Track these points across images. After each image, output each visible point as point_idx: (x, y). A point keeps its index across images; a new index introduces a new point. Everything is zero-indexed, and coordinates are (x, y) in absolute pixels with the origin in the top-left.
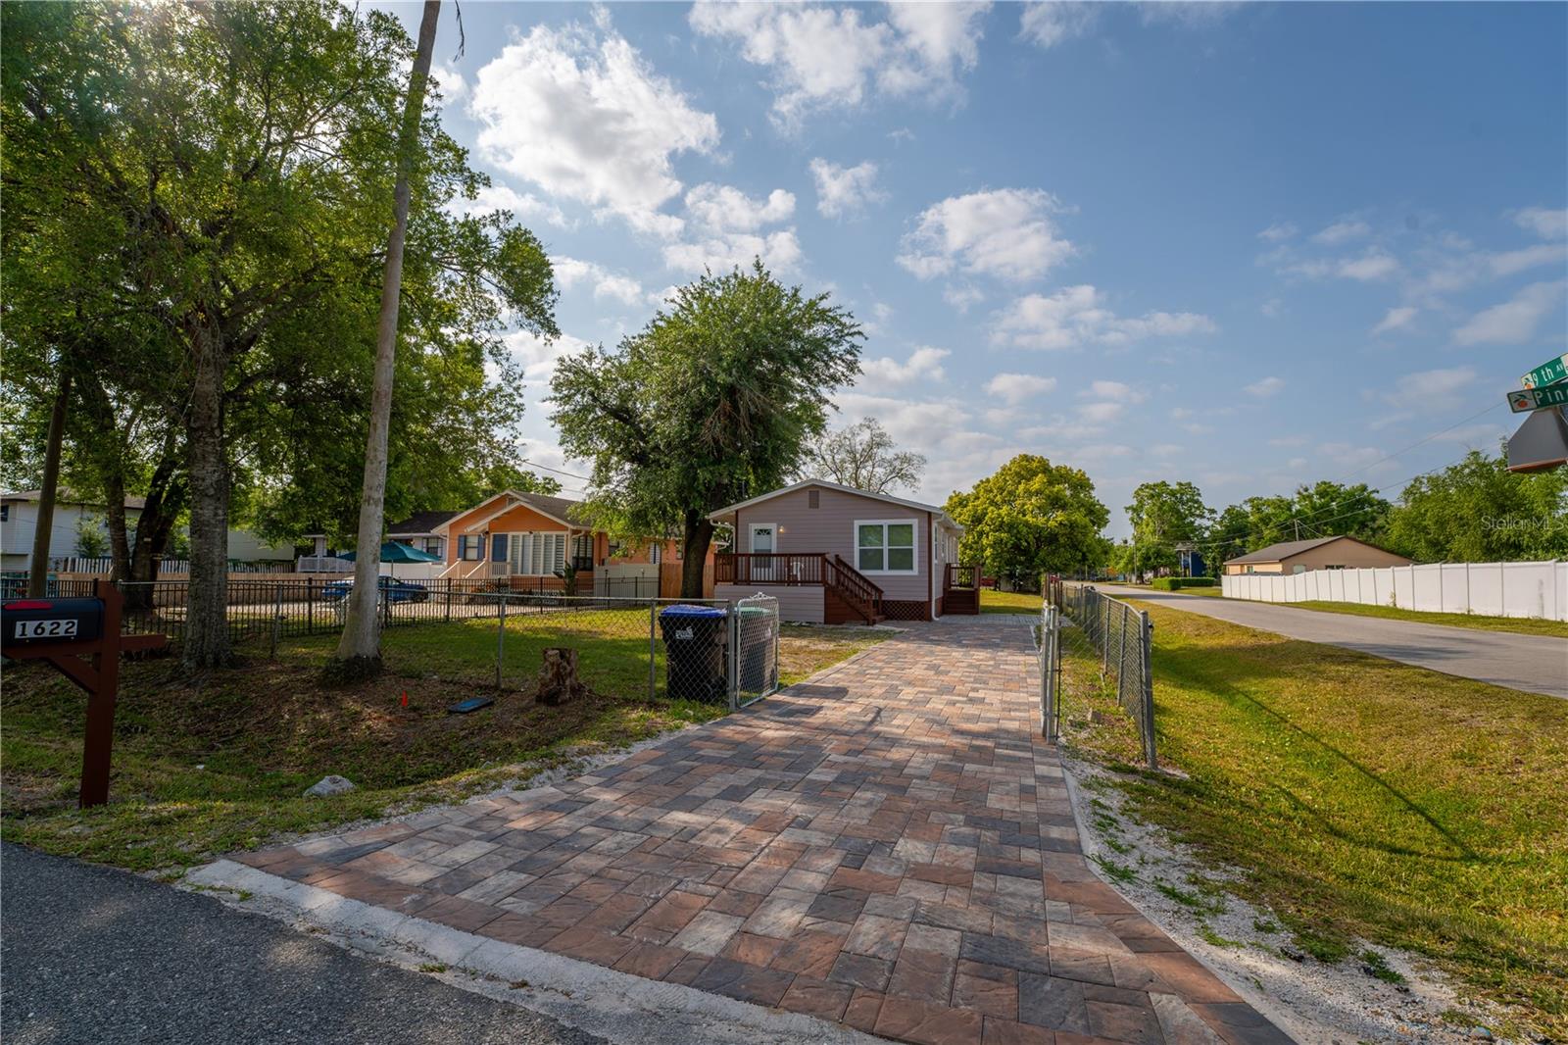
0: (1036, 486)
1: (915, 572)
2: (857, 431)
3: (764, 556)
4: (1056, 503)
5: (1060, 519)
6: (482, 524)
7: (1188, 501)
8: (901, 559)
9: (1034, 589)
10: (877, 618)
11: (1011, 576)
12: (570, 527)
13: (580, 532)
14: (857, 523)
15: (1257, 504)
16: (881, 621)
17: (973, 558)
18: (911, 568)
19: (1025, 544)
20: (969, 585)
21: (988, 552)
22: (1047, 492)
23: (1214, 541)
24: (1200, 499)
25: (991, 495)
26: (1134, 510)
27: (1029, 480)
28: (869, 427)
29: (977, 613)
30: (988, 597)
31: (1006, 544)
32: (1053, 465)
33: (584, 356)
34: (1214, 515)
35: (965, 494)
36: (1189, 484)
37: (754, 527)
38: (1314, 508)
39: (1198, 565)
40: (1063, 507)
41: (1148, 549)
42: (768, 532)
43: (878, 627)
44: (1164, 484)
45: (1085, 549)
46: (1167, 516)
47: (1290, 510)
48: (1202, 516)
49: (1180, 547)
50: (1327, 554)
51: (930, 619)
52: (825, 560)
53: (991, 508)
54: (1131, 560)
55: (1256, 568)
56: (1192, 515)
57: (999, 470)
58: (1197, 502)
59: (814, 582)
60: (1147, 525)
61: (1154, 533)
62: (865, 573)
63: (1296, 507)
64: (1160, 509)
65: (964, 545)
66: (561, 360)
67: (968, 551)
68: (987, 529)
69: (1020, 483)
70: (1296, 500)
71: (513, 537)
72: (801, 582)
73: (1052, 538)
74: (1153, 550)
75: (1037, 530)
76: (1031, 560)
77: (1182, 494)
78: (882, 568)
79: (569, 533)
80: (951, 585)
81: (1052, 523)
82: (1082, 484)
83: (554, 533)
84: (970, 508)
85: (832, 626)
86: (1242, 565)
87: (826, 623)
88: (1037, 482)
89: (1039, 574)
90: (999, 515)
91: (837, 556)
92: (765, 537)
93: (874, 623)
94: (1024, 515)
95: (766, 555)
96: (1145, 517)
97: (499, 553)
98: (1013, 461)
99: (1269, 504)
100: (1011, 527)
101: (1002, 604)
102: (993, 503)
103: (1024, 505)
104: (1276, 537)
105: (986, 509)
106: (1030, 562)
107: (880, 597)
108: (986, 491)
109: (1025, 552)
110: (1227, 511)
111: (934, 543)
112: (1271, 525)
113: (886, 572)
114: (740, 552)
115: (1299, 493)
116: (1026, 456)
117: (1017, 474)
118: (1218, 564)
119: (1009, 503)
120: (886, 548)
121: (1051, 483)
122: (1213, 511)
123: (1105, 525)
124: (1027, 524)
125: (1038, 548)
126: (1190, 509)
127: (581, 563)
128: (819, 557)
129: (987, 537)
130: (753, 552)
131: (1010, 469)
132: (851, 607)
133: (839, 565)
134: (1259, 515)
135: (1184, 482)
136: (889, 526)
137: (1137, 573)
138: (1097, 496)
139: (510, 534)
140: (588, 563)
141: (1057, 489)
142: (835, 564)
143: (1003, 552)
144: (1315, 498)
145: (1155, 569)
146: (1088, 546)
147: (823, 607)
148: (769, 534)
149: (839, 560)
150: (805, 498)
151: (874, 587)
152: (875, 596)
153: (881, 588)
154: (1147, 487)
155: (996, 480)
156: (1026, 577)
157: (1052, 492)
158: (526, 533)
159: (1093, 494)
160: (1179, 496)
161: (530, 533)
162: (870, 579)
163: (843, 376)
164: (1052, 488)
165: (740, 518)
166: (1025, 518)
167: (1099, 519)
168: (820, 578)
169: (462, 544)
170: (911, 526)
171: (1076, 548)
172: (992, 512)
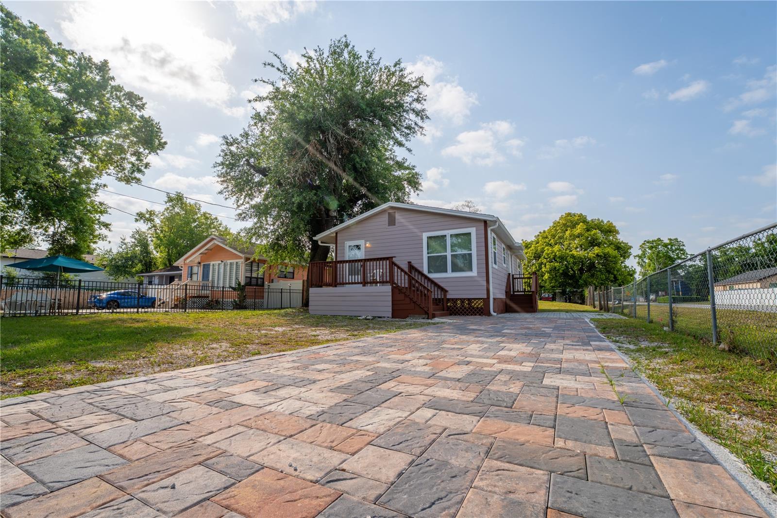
0: (579, 231)
1: (474, 273)
4: (593, 243)
5: (597, 252)
6: (196, 257)
7: (676, 249)
8: (462, 263)
9: (579, 300)
10: (438, 313)
11: (564, 293)
12: (243, 256)
13: (249, 259)
14: (425, 235)
15: (723, 250)
16: (442, 316)
18: (471, 270)
19: (572, 271)
20: (529, 291)
21: (546, 276)
22: (586, 235)
23: (696, 274)
24: (685, 248)
25: (547, 240)
26: (640, 257)
27: (572, 228)
29: (535, 312)
30: (542, 305)
31: (558, 270)
32: (589, 219)
35: (529, 241)
36: (676, 239)
37: (348, 244)
38: (766, 250)
39: (686, 289)
40: (599, 245)
41: (651, 279)
42: (358, 247)
43: (437, 320)
44: (659, 240)
45: (615, 272)
46: (662, 260)
51: (489, 315)
52: (393, 264)
53: (547, 248)
55: (737, 287)
56: (679, 258)
57: (552, 224)
58: (682, 250)
59: (386, 282)
60: (649, 266)
61: (654, 270)
62: (432, 276)
63: (753, 251)
64: (657, 255)
66: (225, 137)
68: (545, 261)
69: (567, 230)
70: (752, 246)
71: (213, 265)
72: (379, 282)
73: (592, 266)
74: (654, 280)
75: (580, 261)
76: (577, 282)
77: (672, 246)
78: (446, 272)
79: (243, 260)
80: (513, 291)
81: (591, 255)
82: (609, 230)
83: (235, 261)
84: (533, 248)
85: (397, 319)
86: (725, 286)
87: (392, 318)
88: (579, 229)
89: (583, 290)
90: (553, 252)
91: (409, 263)
92: (356, 250)
93: (434, 316)
94: (571, 251)
96: (647, 261)
97: (206, 275)
98: (561, 218)
99: (732, 249)
100: (562, 258)
101: (556, 308)
102: (549, 245)
103: (570, 244)
104: (739, 270)
105: (543, 248)
106: (576, 285)
107: (445, 296)
108: (543, 238)
109: (573, 276)
111: (490, 249)
113: (450, 274)
114: (338, 260)
115: (754, 242)
116: (570, 213)
117: (564, 225)
119: (561, 244)
120: (449, 254)
121: (588, 230)
122: (693, 256)
123: (628, 259)
124: (573, 256)
125: (582, 273)
126: (677, 255)
127: (254, 281)
128: (388, 262)
129: (545, 266)
130: (347, 259)
131: (559, 223)
132: (414, 302)
133: (410, 271)
134: (726, 257)
135: (672, 238)
136: (451, 235)
137: (644, 296)
138: (622, 238)
139: (212, 263)
140: (260, 281)
141: (593, 233)
142: (407, 270)
143: (556, 276)
144: (766, 245)
145: (657, 293)
146: (618, 271)
147: (390, 304)
148: (359, 249)
149: (411, 267)
150: (385, 218)
151: (439, 287)
152: (438, 295)
153: (445, 288)
154: (648, 242)
155: (550, 230)
156: (574, 293)
157: (590, 235)
158: (220, 262)
159: (619, 237)
160: (669, 247)
161: (222, 262)
162: (436, 281)
163: (416, 124)
164: (589, 233)
165: (338, 239)
166: (571, 253)
167: (625, 253)
168: (388, 279)
169: (190, 273)
170: (470, 233)
171: (609, 272)
172: (548, 250)
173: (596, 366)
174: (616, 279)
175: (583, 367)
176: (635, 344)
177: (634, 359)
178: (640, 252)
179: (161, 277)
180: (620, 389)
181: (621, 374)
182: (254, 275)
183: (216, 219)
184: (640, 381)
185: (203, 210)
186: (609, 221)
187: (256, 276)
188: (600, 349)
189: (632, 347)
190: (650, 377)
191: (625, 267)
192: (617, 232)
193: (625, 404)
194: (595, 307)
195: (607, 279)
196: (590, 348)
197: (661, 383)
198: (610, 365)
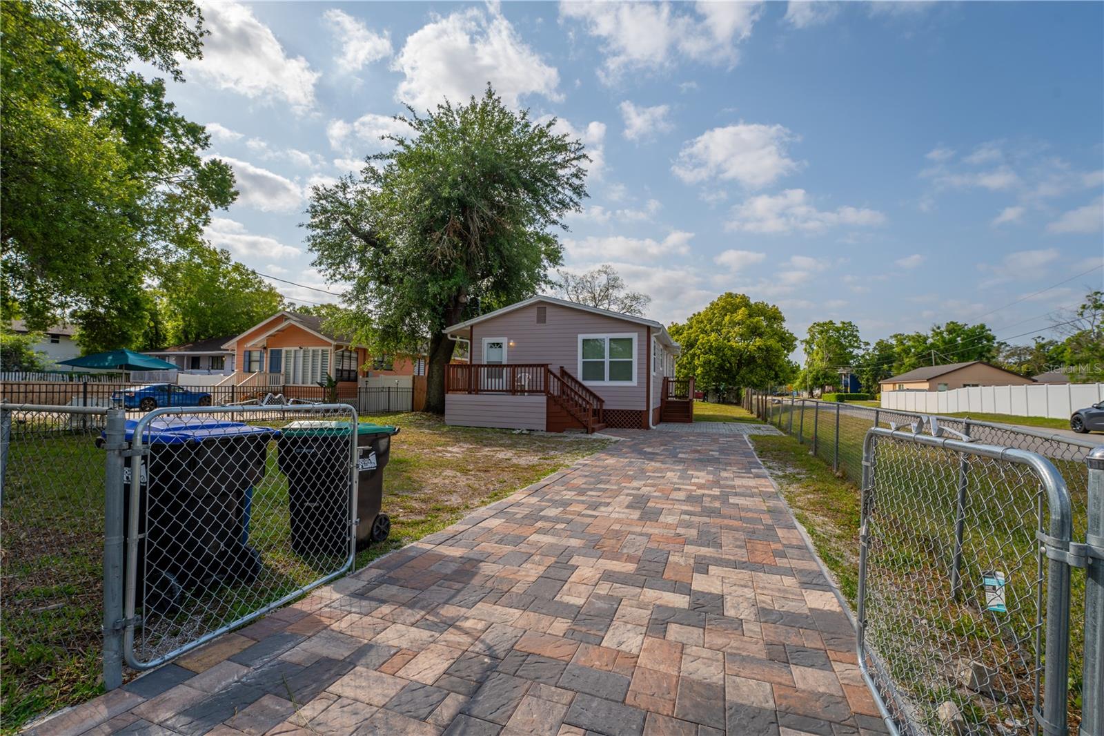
0: (740, 317)
1: (634, 383)
2: (596, 275)
3: (495, 368)
4: (755, 332)
5: (758, 344)
6: (261, 340)
7: (849, 335)
8: (622, 371)
9: (735, 401)
10: (596, 426)
11: (717, 390)
12: (333, 343)
13: (342, 347)
14: (581, 337)
15: (900, 339)
16: (600, 429)
17: (687, 376)
18: (630, 379)
19: (728, 365)
20: (684, 397)
21: (699, 371)
22: (748, 322)
23: (868, 365)
24: (858, 334)
25: (702, 325)
26: (807, 342)
27: (732, 313)
28: (605, 272)
29: (691, 422)
30: (701, 408)
31: (714, 364)
32: (752, 302)
33: (337, 186)
34: (868, 347)
35: (681, 325)
36: (850, 323)
37: (487, 340)
38: (944, 341)
39: (855, 384)
40: (761, 335)
41: (818, 372)
42: (499, 345)
43: (597, 435)
44: (831, 322)
45: (777, 369)
46: (833, 347)
47: (925, 342)
48: (859, 348)
49: (841, 371)
50: (966, 376)
51: (648, 428)
52: (548, 371)
53: (702, 335)
54: (804, 380)
55: (906, 386)
56: (852, 346)
57: (709, 306)
58: (855, 336)
59: (537, 391)
60: (817, 354)
61: (822, 360)
62: (587, 384)
63: (930, 341)
64: (827, 342)
65: (679, 365)
66: (316, 189)
67: (683, 370)
68: (698, 352)
69: (726, 315)
70: (930, 335)
71: (287, 351)
72: (529, 391)
73: (752, 360)
74: (821, 373)
75: (739, 354)
76: (734, 378)
77: (844, 331)
78: (604, 380)
79: (332, 348)
80: (668, 397)
81: (751, 347)
82: (775, 317)
83: (320, 348)
84: (685, 335)
85: (553, 434)
86: (894, 384)
87: (547, 431)
88: (741, 314)
89: (739, 389)
90: (709, 341)
91: (562, 367)
92: (496, 350)
93: (593, 431)
94: (729, 341)
95: (497, 366)
96: (815, 348)
97: (275, 366)
98: (719, 299)
99: (909, 338)
100: (719, 349)
101: (711, 413)
102: (704, 332)
103: (729, 332)
104: (914, 364)
105: (698, 336)
106: (732, 380)
107: (601, 406)
108: (698, 322)
109: (729, 371)
110: (878, 344)
111: (652, 357)
112: (911, 355)
113: (607, 383)
114: (473, 363)
115: (933, 330)
116: (730, 294)
117: (724, 308)
118: (870, 383)
119: (718, 331)
120: (607, 360)
121: (750, 316)
122: (867, 344)
123: (793, 350)
124: (731, 348)
125: (739, 368)
126: (850, 342)
127: (345, 375)
128: (543, 369)
129: (699, 359)
130: (486, 363)
131: (717, 304)
132: (572, 415)
133: (562, 376)
134: (902, 347)
135: (846, 321)
136: (610, 340)
137: (808, 390)
138: (787, 326)
139: (284, 349)
140: (352, 375)
141: (755, 320)
142: (559, 375)
143: (710, 371)
144: (945, 335)
145: (822, 387)
146: (780, 367)
147: (545, 416)
148: (500, 347)
149: (564, 372)
150: (533, 313)
151: (595, 397)
152: (595, 405)
153: (602, 398)
154: (818, 325)
155: (706, 314)
156: (729, 391)
157: (752, 322)
158: (298, 348)
159: (784, 324)
160: (842, 332)
161: (301, 348)
162: (591, 389)
163: (571, 200)
164: (752, 320)
165: (474, 333)
166: (729, 344)
167: (789, 345)
168: (543, 389)
169: (247, 359)
170: (631, 339)
171: (770, 368)
172: (702, 339)
173: (756, 490)
174: (777, 376)
175: (749, 491)
176: (783, 471)
177: (780, 484)
178: (808, 337)
179: (180, 358)
180: (767, 504)
181: (770, 496)
182: (346, 367)
183: (254, 273)
184: (780, 500)
185: (234, 260)
186: (774, 306)
187: (348, 368)
188: (758, 476)
189: (780, 473)
190: (786, 497)
191: (789, 362)
192: (784, 320)
193: (769, 511)
194: (752, 413)
195: (767, 376)
196: (751, 475)
197: (791, 500)
198: (764, 489)
